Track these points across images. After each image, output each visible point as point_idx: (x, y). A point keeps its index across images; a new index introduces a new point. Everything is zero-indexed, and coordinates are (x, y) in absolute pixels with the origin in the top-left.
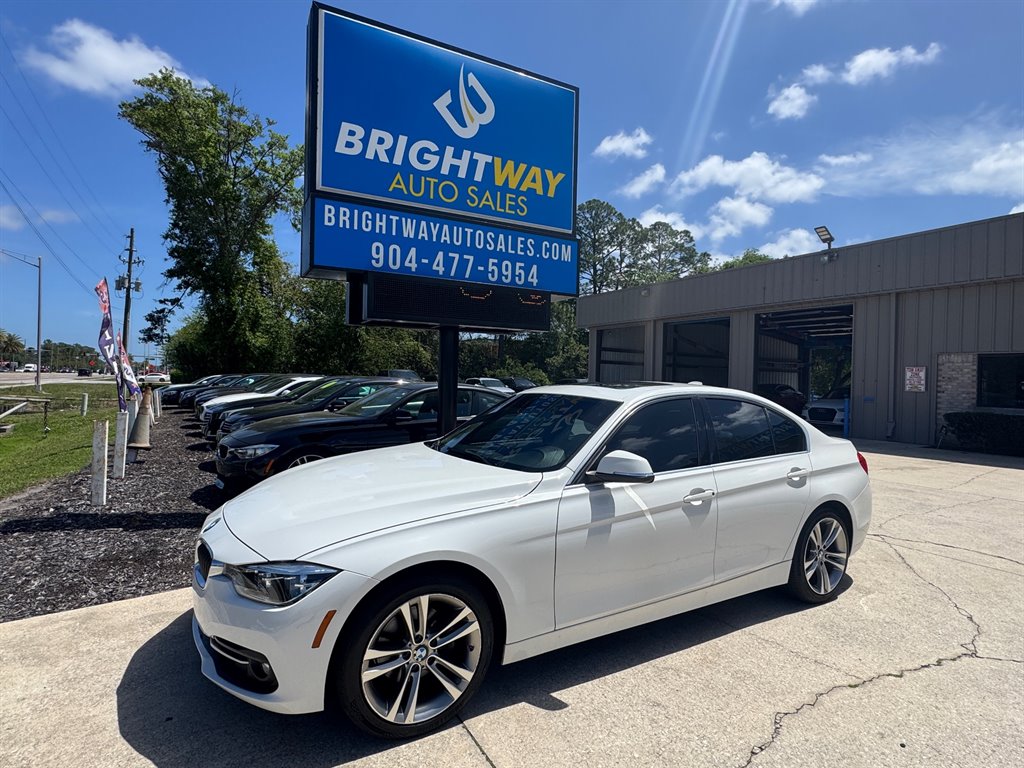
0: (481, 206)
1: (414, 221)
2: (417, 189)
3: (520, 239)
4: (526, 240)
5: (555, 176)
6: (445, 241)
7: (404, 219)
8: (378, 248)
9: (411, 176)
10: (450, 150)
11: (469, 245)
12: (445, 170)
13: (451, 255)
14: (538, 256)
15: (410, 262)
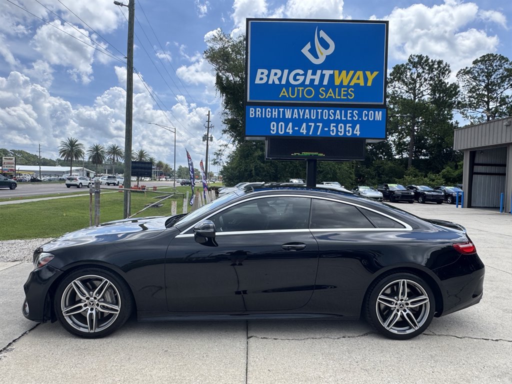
0: (327, 97)
1: (291, 110)
2: (293, 94)
3: (349, 112)
4: (353, 112)
5: (371, 74)
6: (307, 118)
7: (286, 110)
8: (274, 125)
9: (290, 88)
10: (310, 72)
11: (319, 118)
12: (307, 82)
13: (310, 124)
14: (360, 119)
15: (289, 129)
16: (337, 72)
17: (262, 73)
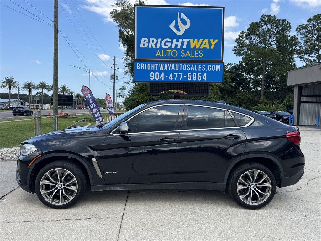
0: (185, 56)
1: (163, 65)
2: (164, 54)
3: (199, 65)
4: (202, 65)
5: (214, 41)
6: (173, 69)
7: (160, 64)
8: (152, 74)
9: (162, 51)
10: (175, 40)
11: (181, 70)
12: (173, 47)
13: (175, 73)
14: (206, 70)
15: (162, 77)
16: (192, 40)
17: (145, 41)
